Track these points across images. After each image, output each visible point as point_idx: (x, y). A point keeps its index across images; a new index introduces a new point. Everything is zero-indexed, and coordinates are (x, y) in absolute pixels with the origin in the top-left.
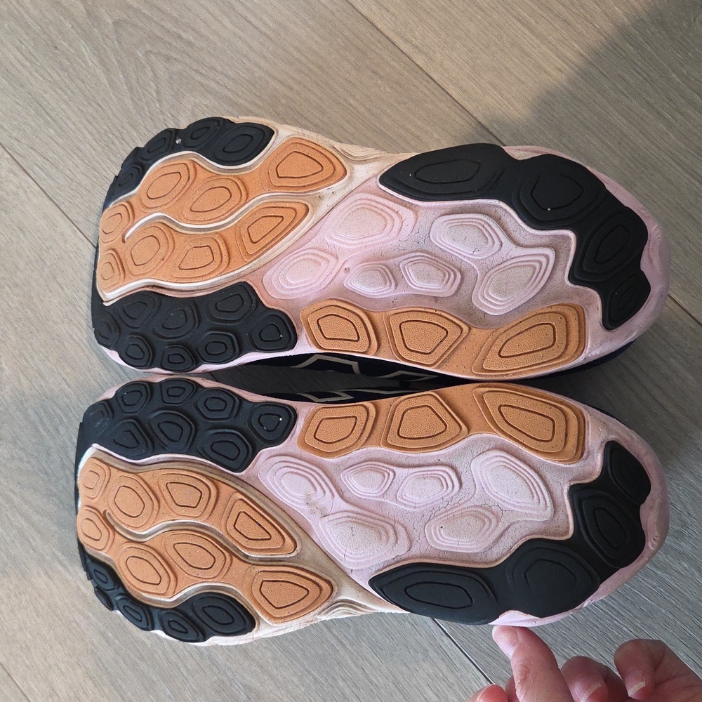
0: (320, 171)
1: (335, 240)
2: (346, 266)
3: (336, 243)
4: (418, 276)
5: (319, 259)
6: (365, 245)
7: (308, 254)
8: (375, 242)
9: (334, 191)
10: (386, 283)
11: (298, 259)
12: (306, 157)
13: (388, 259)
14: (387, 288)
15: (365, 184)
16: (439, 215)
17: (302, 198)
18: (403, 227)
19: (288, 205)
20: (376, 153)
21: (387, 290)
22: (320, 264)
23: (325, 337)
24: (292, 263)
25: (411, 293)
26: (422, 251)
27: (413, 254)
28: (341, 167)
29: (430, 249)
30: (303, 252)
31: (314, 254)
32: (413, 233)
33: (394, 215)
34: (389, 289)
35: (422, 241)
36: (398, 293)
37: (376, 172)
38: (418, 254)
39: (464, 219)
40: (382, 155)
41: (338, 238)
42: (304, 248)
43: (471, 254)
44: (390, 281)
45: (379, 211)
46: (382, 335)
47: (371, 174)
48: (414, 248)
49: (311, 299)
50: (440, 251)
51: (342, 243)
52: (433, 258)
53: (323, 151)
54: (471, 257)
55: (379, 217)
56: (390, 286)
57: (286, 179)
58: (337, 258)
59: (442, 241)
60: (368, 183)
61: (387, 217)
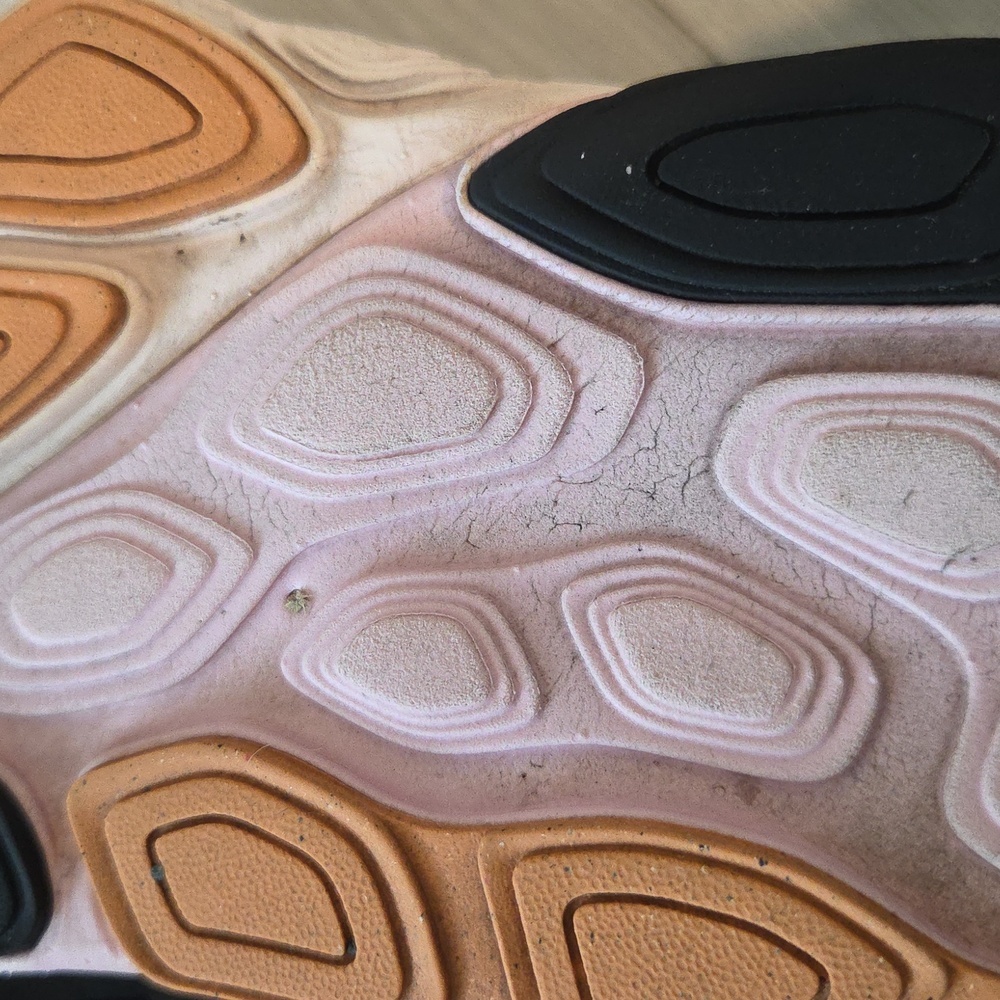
0: (185, 137)
1: (249, 458)
2: (296, 582)
3: (251, 473)
4: (661, 667)
5: (164, 543)
6: (390, 489)
7: (113, 512)
8: (439, 479)
9: (246, 227)
10: (490, 687)
11: (70, 534)
12: (122, 71)
13: (498, 561)
14: (499, 706)
15: (395, 207)
16: (761, 369)
17: (99, 254)
18: (578, 418)
19: (32, 284)
20: (445, 72)
21: (493, 720)
22: (169, 567)
23: (183, 925)
24: (39, 550)
25: (620, 743)
26: (670, 538)
27: (627, 551)
28: (286, 124)
29: (712, 534)
30: (95, 504)
31: (145, 517)
32: (629, 448)
33: (536, 358)
34: (506, 716)
35: (669, 490)
36: (552, 739)
37: (445, 155)
38: (651, 550)
39: (900, 397)
40: (471, 82)
41: (263, 452)
42: (99, 481)
43: (928, 574)
44: (514, 677)
45: (464, 336)
46: (470, 945)
47: (419, 163)
48: (632, 521)
49: (124, 722)
50: (759, 543)
51: (282, 473)
52: (730, 575)
53: (203, 48)
54: (930, 586)
55: (461, 363)
56: (514, 699)
57: (30, 167)
58: (252, 542)
59: (782, 501)
60: (409, 203)
61: (505, 366)
